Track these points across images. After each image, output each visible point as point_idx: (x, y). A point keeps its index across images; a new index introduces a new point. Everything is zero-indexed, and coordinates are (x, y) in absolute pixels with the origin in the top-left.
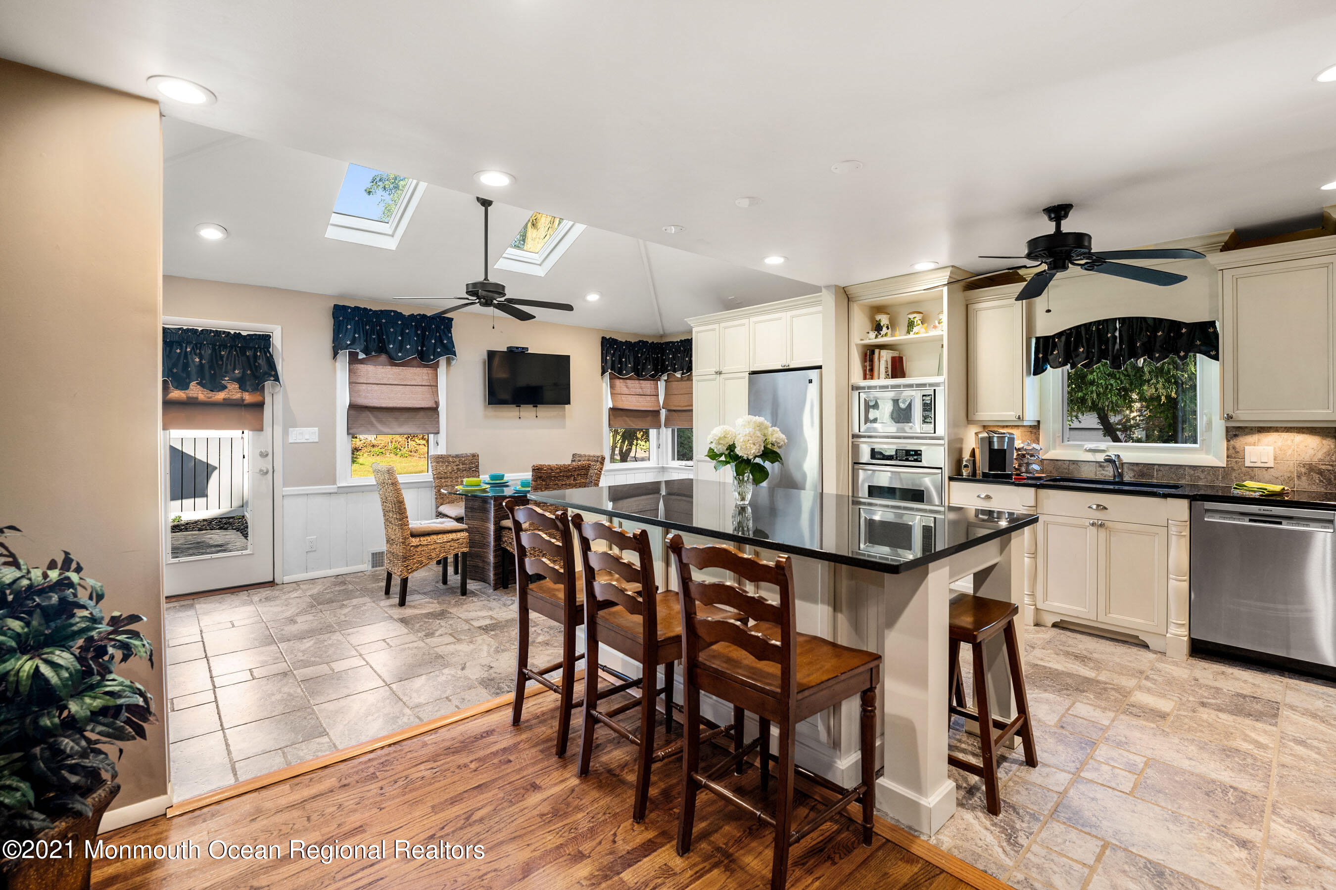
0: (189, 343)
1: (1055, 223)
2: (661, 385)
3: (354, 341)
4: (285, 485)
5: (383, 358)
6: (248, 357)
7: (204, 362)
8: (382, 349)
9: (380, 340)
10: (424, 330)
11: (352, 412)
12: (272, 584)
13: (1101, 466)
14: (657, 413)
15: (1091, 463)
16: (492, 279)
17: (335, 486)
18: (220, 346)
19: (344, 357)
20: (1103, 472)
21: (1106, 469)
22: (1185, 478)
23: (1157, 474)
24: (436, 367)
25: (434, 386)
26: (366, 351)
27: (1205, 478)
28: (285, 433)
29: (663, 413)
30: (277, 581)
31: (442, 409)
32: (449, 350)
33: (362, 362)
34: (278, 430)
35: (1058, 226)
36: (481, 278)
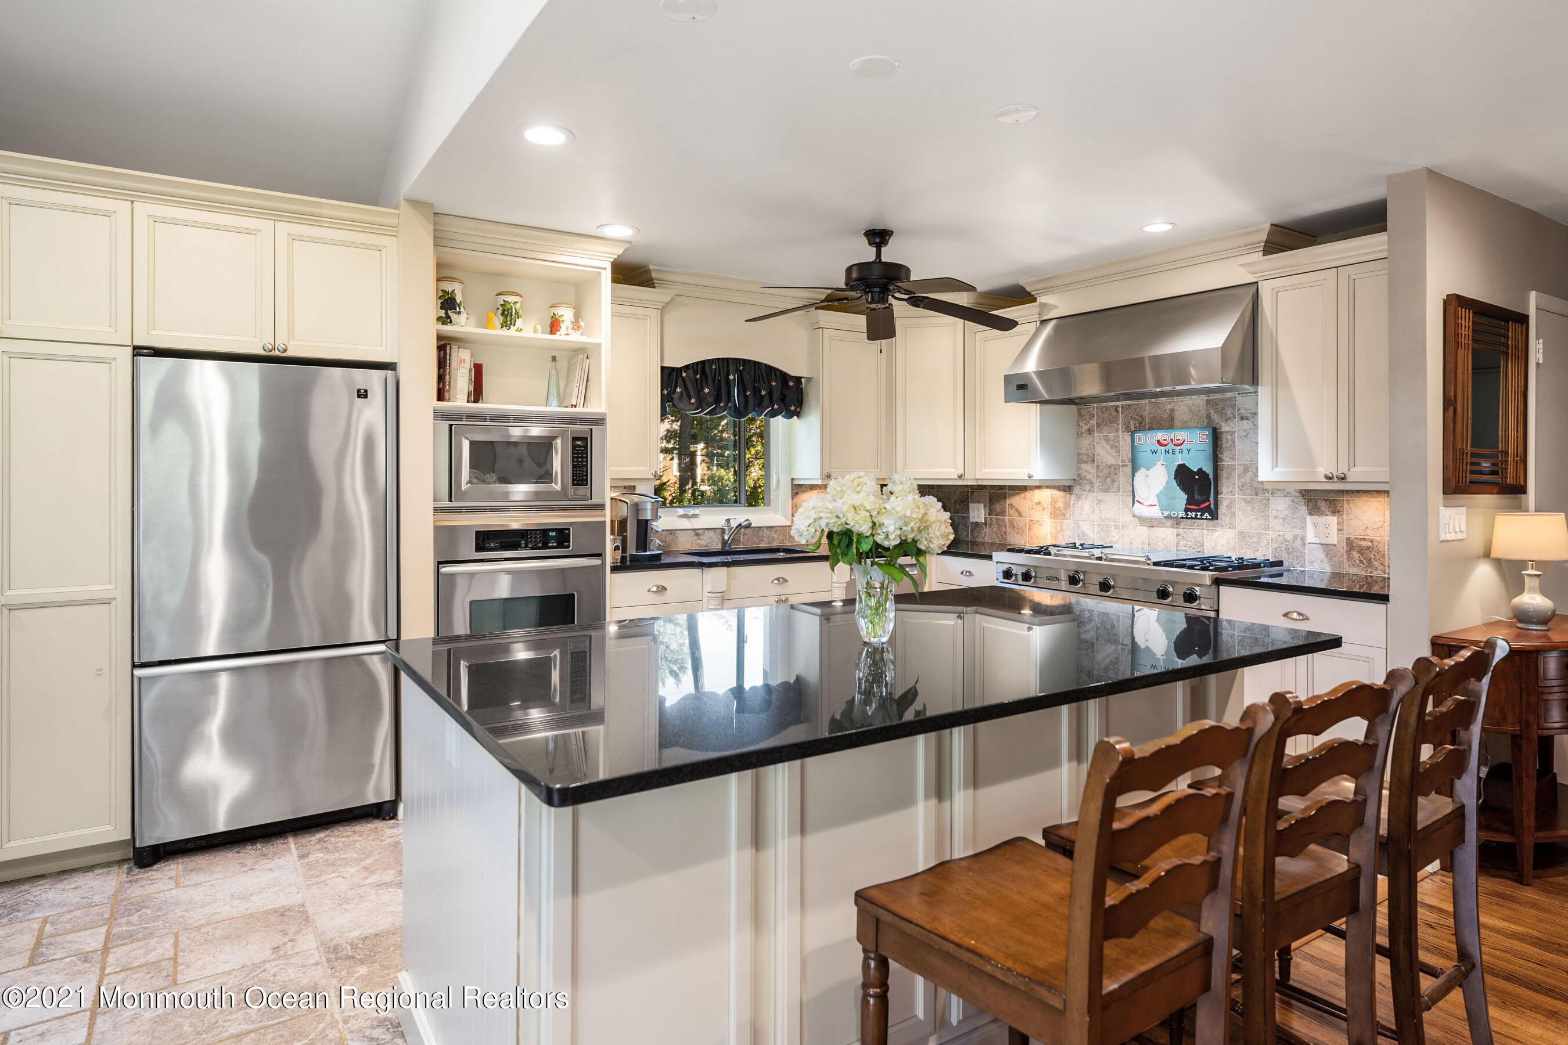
1: (875, 249)
13: (697, 534)
15: (687, 531)
20: (699, 541)
21: (701, 537)
22: (764, 540)
23: (744, 539)
27: (778, 538)
35: (879, 254)
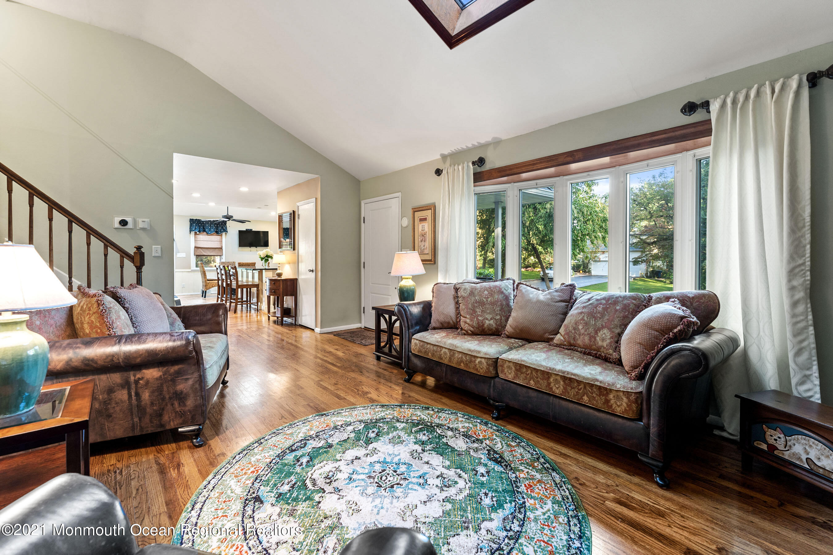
3: (195, 229)
5: (205, 233)
8: (204, 231)
9: (204, 228)
10: (217, 225)
11: (195, 249)
16: (230, 214)
17: (191, 270)
19: (193, 233)
24: (221, 235)
25: (221, 241)
26: (199, 231)
31: (224, 248)
32: (225, 231)
33: (198, 234)
36: (226, 214)
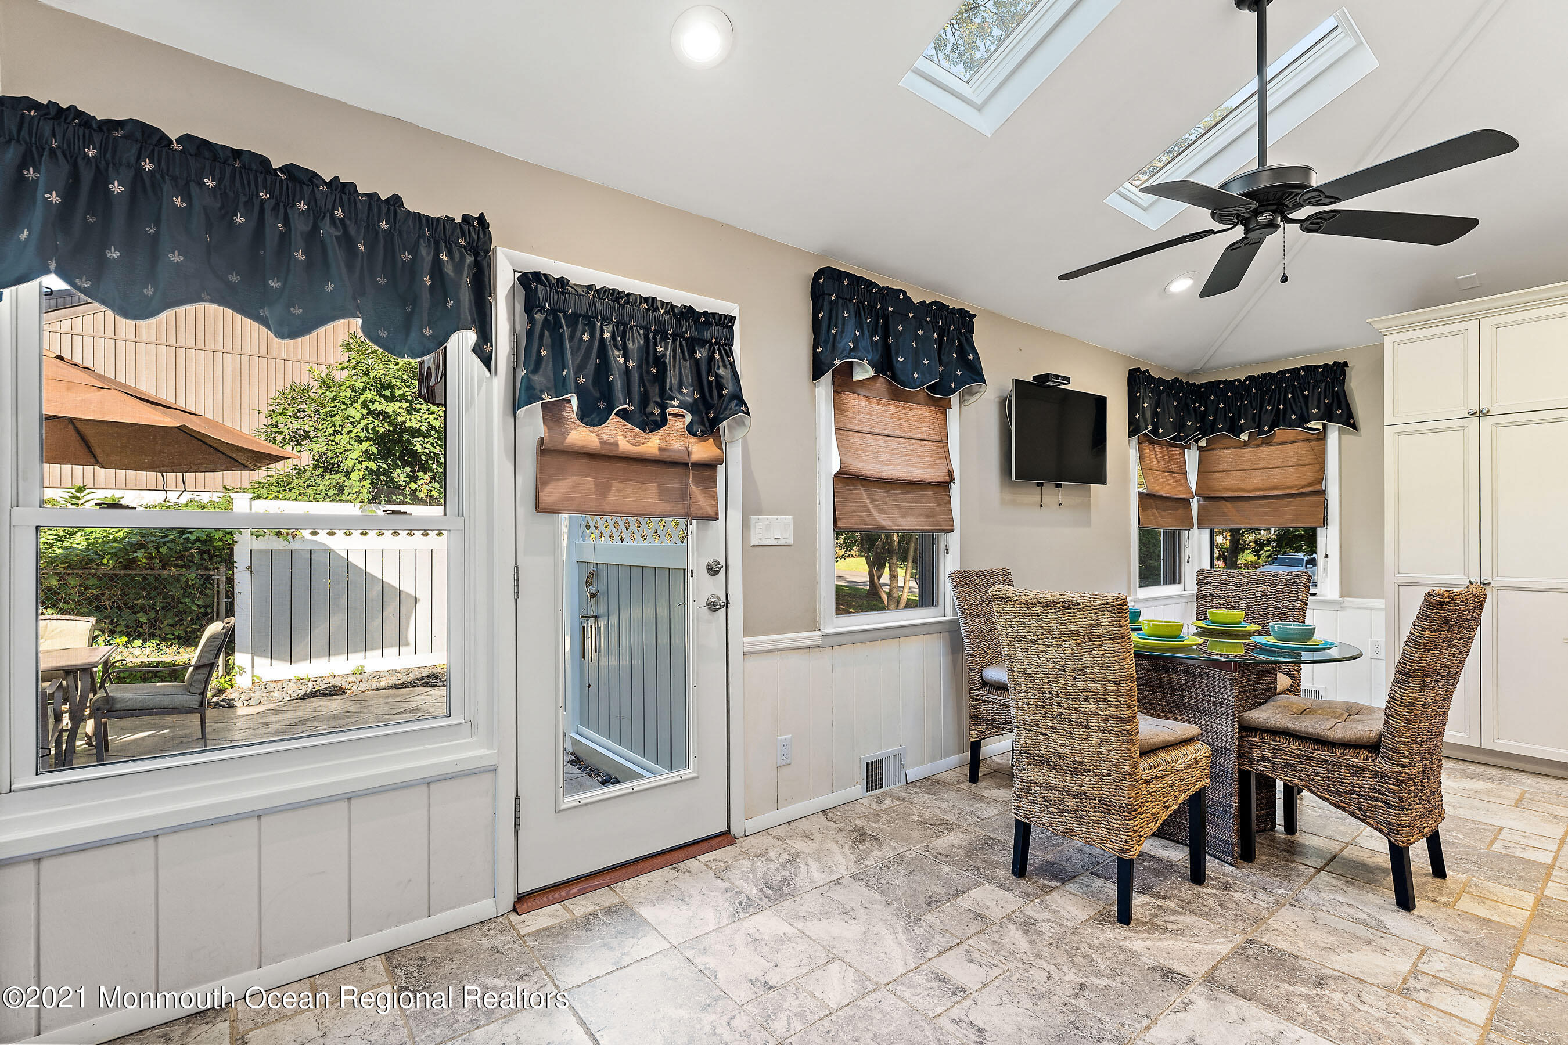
0: (606, 320)
2: (1191, 457)
4: (747, 631)
6: (697, 363)
7: (631, 364)
11: (839, 487)
12: (724, 838)
14: (1186, 502)
17: (818, 633)
18: (656, 333)
25: (944, 442)
28: (746, 525)
29: (1195, 503)
30: (735, 831)
31: (956, 486)
32: (977, 374)
34: (736, 516)
